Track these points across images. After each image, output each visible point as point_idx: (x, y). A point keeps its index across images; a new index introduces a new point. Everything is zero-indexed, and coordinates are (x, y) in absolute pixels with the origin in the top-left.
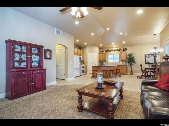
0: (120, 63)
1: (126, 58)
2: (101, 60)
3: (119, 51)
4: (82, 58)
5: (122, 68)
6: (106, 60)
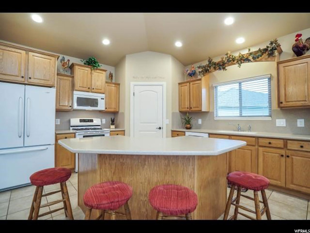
0: (273, 122)
2: (186, 109)
3: (269, 59)
4: (104, 101)
5: (288, 156)
6: (203, 110)
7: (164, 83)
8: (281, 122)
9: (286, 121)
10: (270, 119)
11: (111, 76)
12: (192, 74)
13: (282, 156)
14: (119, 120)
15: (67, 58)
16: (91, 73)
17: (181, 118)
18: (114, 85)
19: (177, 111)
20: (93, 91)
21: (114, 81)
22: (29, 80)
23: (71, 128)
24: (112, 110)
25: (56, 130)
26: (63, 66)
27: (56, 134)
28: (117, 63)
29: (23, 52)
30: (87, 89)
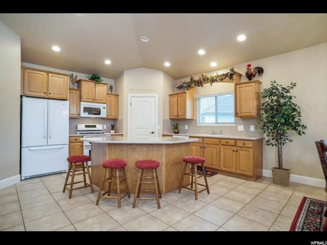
0: (236, 127)
1: (259, 110)
2: (175, 117)
3: (230, 81)
4: (105, 110)
5: (237, 151)
6: (187, 118)
7: (157, 95)
8: (241, 128)
9: (244, 127)
10: (234, 125)
11: (111, 88)
12: (180, 87)
13: (234, 151)
14: (118, 125)
15: (75, 74)
16: (95, 87)
17: (171, 124)
18: (113, 96)
19: (168, 118)
20: (97, 101)
21: (113, 93)
22: (49, 95)
23: (78, 132)
24: (112, 117)
25: (70, 134)
26: (72, 81)
27: (70, 137)
28: (117, 76)
29: (45, 74)
30: (91, 100)
